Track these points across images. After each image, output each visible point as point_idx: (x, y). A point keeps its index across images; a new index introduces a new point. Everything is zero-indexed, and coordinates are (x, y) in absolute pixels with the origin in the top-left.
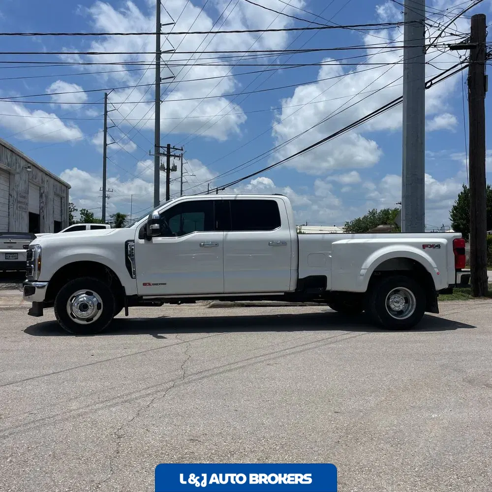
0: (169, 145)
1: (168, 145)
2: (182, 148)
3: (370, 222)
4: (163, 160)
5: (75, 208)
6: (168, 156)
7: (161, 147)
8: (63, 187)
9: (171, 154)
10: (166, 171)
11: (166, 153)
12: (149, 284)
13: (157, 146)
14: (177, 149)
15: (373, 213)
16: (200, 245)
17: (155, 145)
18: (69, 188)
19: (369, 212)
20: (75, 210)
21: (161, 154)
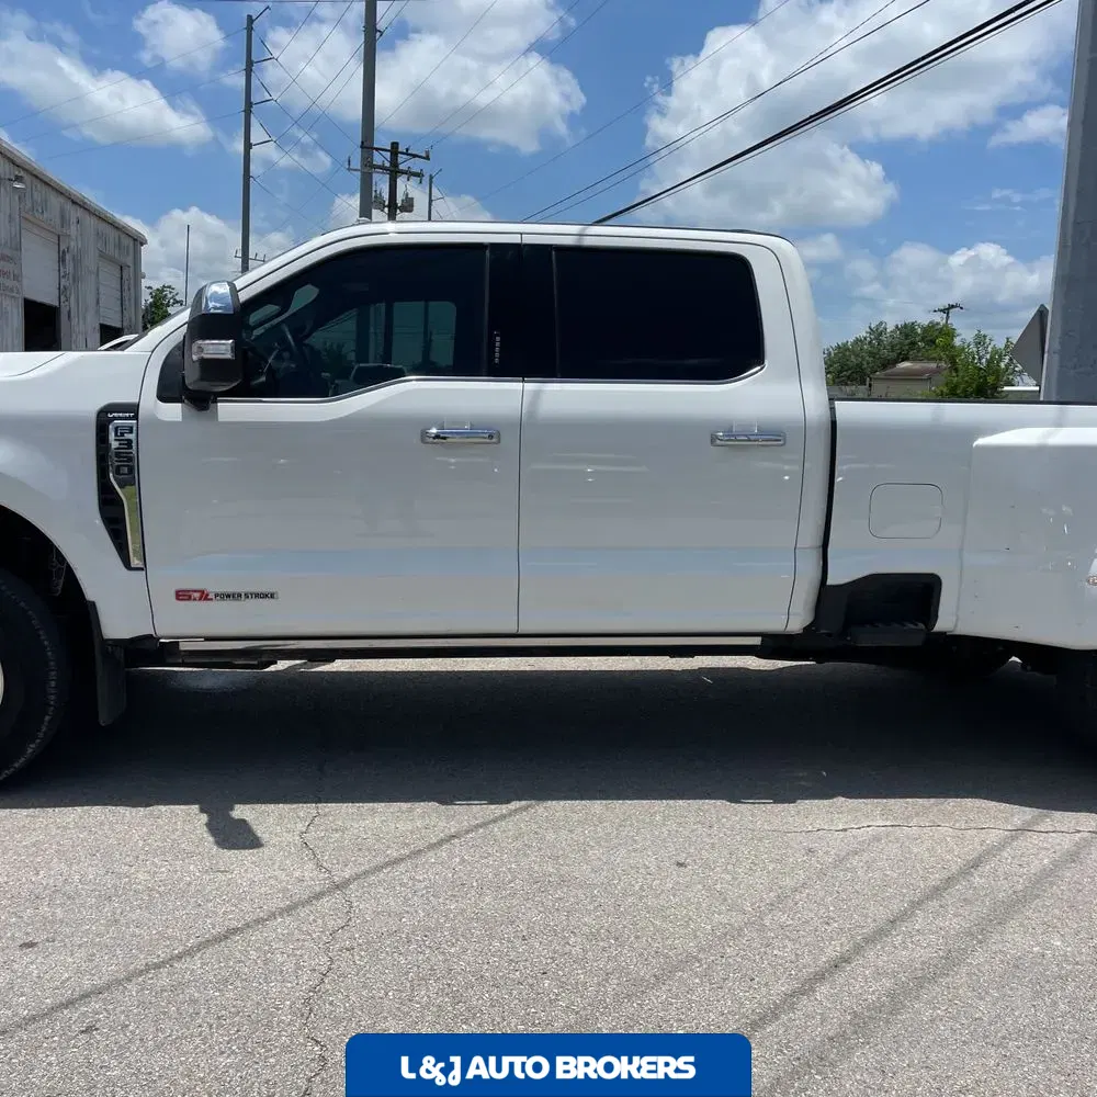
0: (395, 145)
1: (393, 144)
2: (427, 153)
3: (871, 354)
4: (382, 185)
5: (178, 298)
6: (394, 172)
7: (377, 149)
8: (127, 242)
9: (401, 167)
10: (386, 210)
11: (387, 164)
12: (204, 596)
13: (367, 146)
14: (414, 156)
15: (877, 332)
16: (424, 435)
17: (362, 143)
18: (142, 244)
19: (870, 328)
20: (177, 302)
21: (379, 167)
